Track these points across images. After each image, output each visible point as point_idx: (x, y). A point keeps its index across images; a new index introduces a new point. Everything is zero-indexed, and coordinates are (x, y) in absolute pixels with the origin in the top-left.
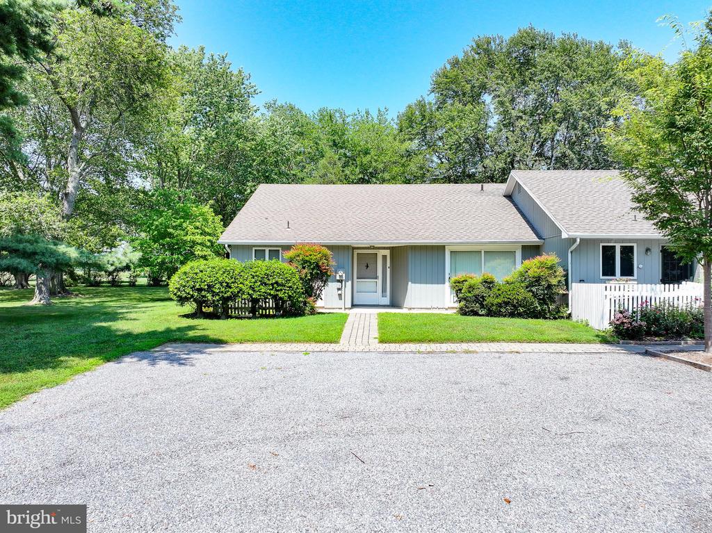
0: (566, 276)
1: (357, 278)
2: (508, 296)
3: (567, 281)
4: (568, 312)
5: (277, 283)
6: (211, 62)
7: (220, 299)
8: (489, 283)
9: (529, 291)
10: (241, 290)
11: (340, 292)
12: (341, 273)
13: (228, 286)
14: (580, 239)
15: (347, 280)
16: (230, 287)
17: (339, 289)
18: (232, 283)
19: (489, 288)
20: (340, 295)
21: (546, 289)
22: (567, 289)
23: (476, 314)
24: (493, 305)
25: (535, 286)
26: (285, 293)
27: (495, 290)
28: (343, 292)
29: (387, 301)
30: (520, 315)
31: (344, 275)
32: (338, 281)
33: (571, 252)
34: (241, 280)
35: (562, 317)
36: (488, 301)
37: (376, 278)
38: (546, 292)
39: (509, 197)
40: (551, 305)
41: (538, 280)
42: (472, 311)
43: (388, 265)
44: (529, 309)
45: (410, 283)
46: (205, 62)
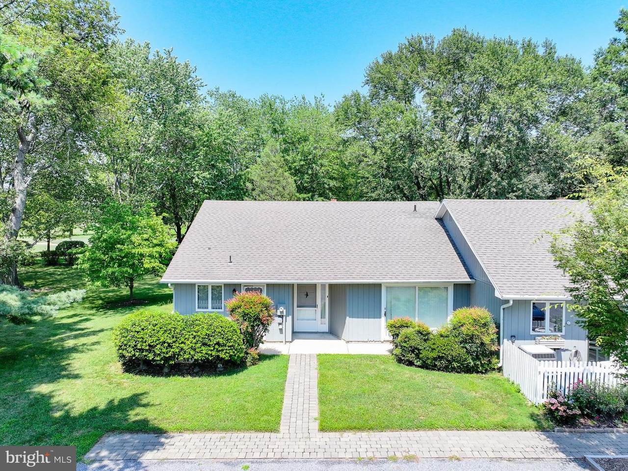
0: (498, 333)
1: (297, 307)
2: (442, 352)
3: (499, 338)
4: (499, 365)
5: (218, 343)
6: (157, 58)
7: (162, 359)
8: (424, 335)
9: (463, 347)
10: (182, 349)
11: (281, 327)
12: (281, 309)
13: (170, 346)
14: (513, 300)
15: (287, 315)
16: (171, 347)
17: (280, 324)
18: (174, 342)
19: (425, 340)
20: (281, 330)
21: (479, 347)
22: (499, 344)
23: (411, 364)
24: (428, 358)
25: (469, 343)
26: (226, 352)
27: (430, 343)
28: (284, 326)
29: (326, 328)
30: (453, 370)
31: (285, 311)
32: (279, 316)
33: (504, 309)
34: (183, 340)
35: (494, 369)
36: (424, 354)
37: (315, 306)
38: (479, 349)
39: (440, 220)
40: (483, 359)
41: (471, 338)
42: (408, 360)
43: (327, 294)
44: (462, 364)
45: (348, 318)
46: (151, 57)
